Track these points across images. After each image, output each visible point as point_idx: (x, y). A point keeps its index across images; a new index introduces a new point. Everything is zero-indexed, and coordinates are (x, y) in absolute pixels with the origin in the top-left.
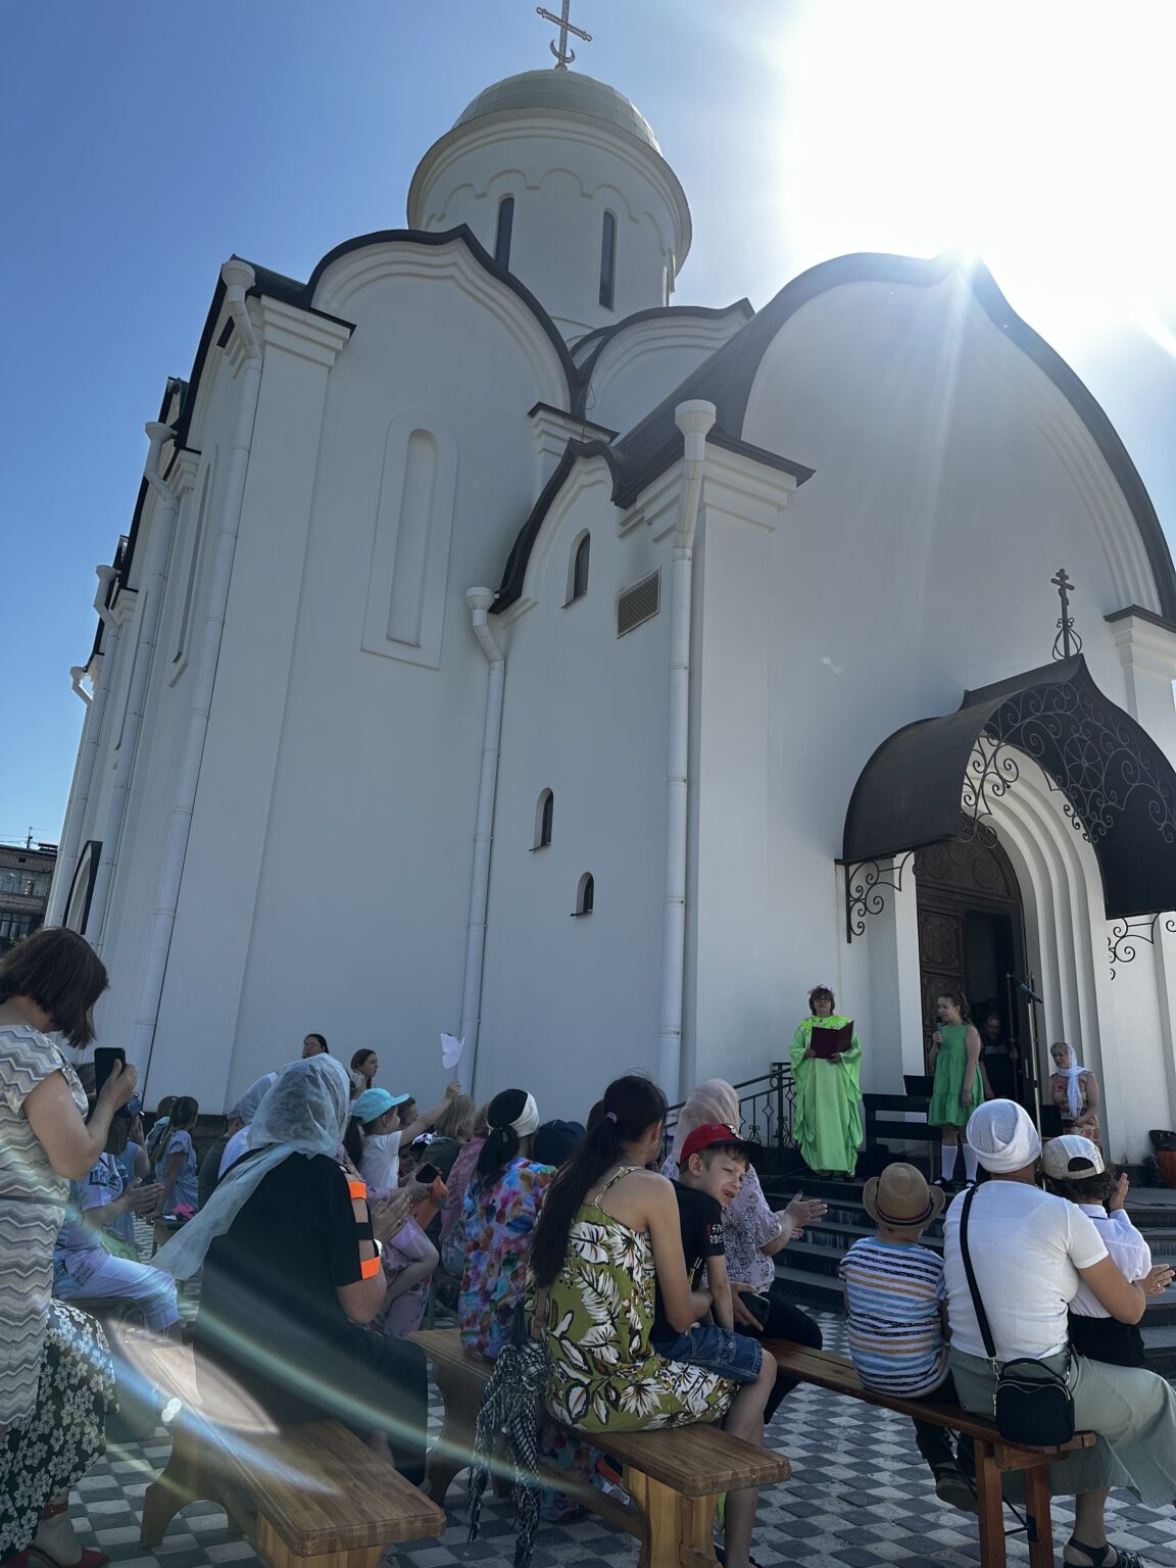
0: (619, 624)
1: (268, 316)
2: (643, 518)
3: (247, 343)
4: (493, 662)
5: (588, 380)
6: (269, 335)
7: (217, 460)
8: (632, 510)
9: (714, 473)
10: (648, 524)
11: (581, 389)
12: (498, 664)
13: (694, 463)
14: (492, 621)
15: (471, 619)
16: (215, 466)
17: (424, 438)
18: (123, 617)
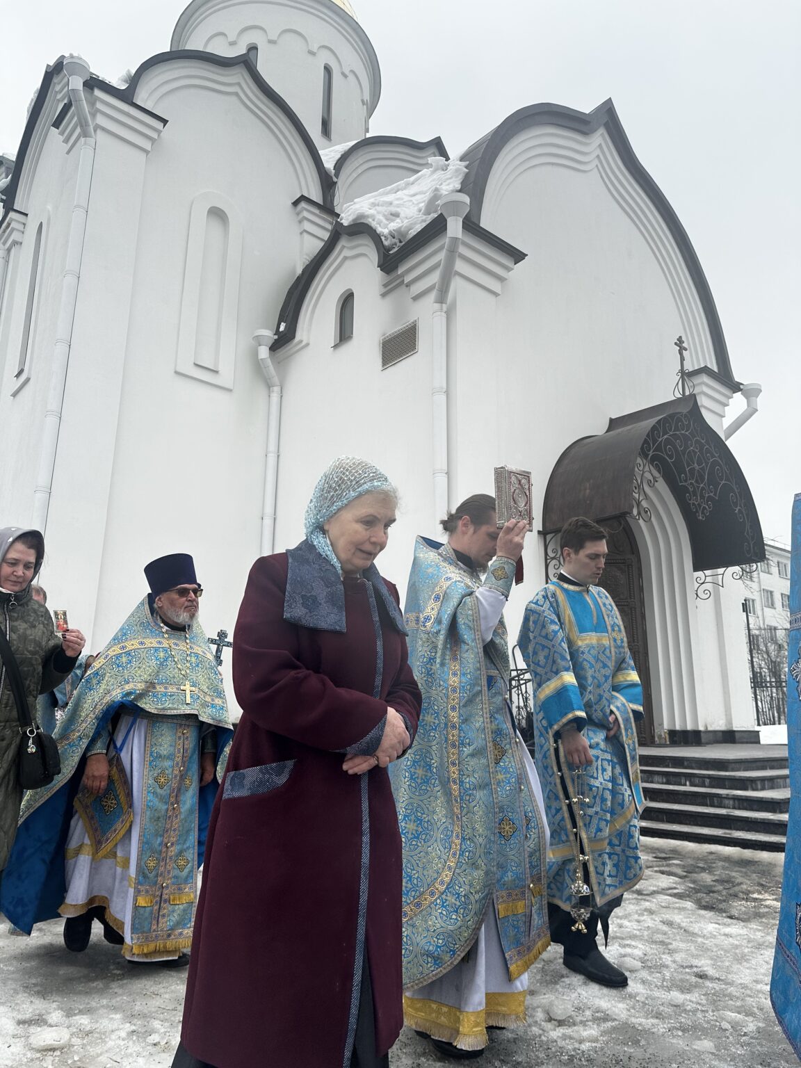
0: (383, 359)
1: (99, 106)
2: (403, 280)
4: (273, 386)
5: (336, 183)
6: (100, 120)
7: (49, 219)
8: (393, 275)
9: (462, 250)
10: (407, 286)
11: (331, 189)
12: (276, 389)
13: (455, 240)
14: (271, 356)
15: (256, 353)
16: (48, 224)
17: (217, 214)
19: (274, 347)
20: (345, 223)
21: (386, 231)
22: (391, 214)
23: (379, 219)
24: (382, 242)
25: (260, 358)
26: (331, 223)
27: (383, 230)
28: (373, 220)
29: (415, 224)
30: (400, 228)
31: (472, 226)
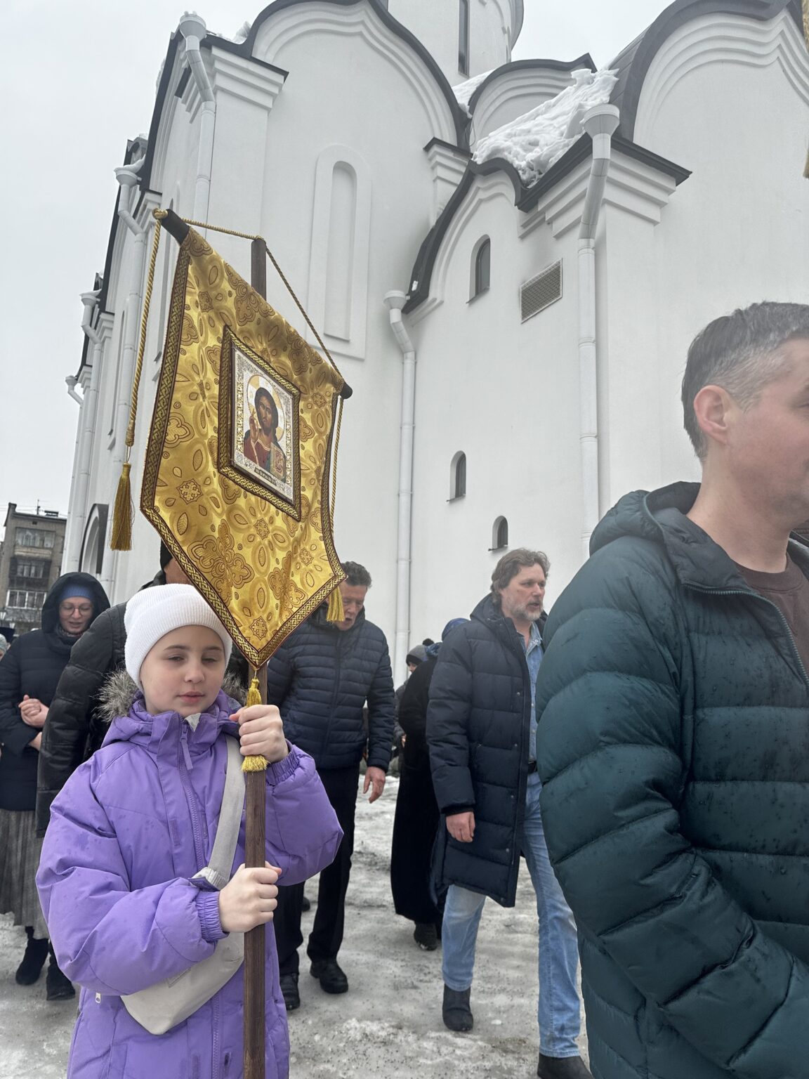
0: (523, 310)
1: (218, 65)
2: (544, 218)
3: (203, 88)
4: (406, 352)
5: (471, 119)
6: (221, 81)
7: (178, 197)
8: (533, 213)
9: (611, 173)
10: (549, 224)
11: (466, 126)
12: (410, 355)
13: (602, 162)
14: (404, 319)
15: (386, 317)
16: (178, 200)
17: (344, 169)
18: (104, 335)
19: (408, 309)
20: (479, 161)
21: (523, 164)
22: (530, 144)
23: (516, 151)
24: (519, 177)
25: (392, 322)
26: (464, 164)
27: (519, 163)
28: (510, 153)
29: (557, 150)
30: (539, 157)
31: (623, 143)
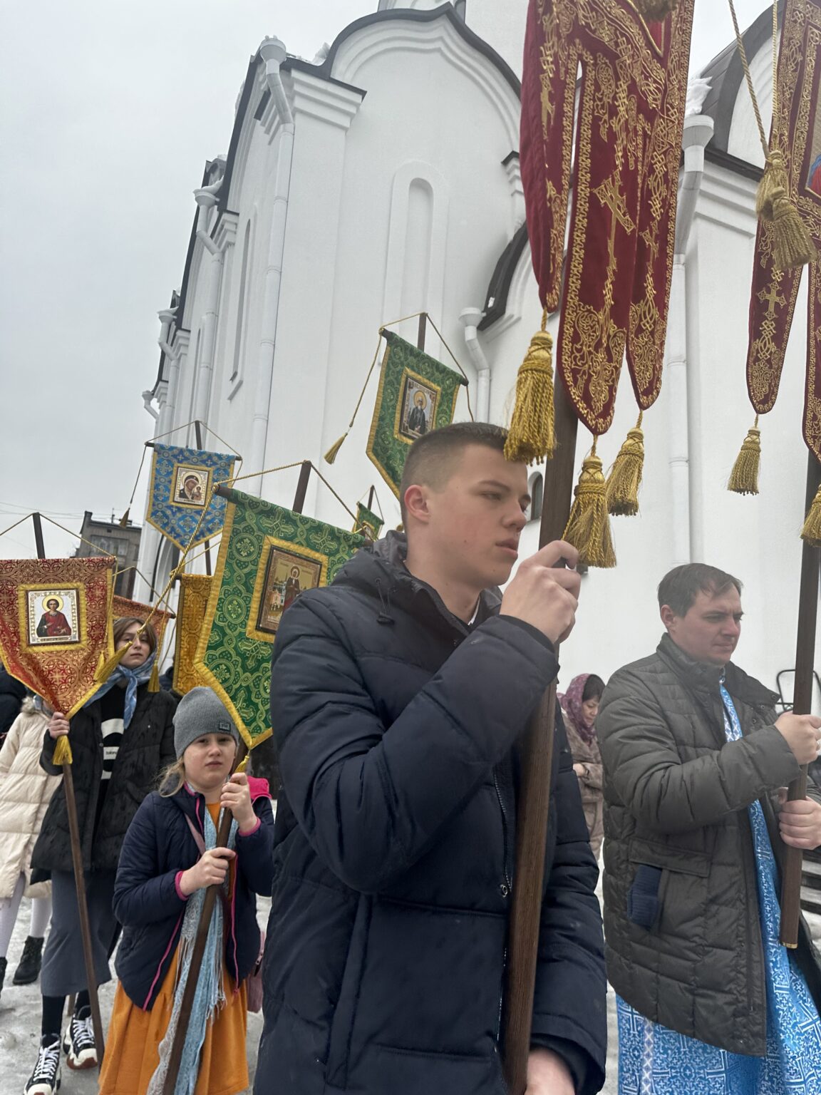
1: (297, 88)
3: (282, 109)
4: (481, 370)
6: (299, 103)
7: (256, 216)
9: (704, 186)
12: (485, 373)
13: (695, 175)
14: (479, 337)
15: (462, 335)
16: (255, 221)
17: (421, 186)
18: (181, 351)
19: (483, 326)
25: (467, 339)
31: (717, 154)
